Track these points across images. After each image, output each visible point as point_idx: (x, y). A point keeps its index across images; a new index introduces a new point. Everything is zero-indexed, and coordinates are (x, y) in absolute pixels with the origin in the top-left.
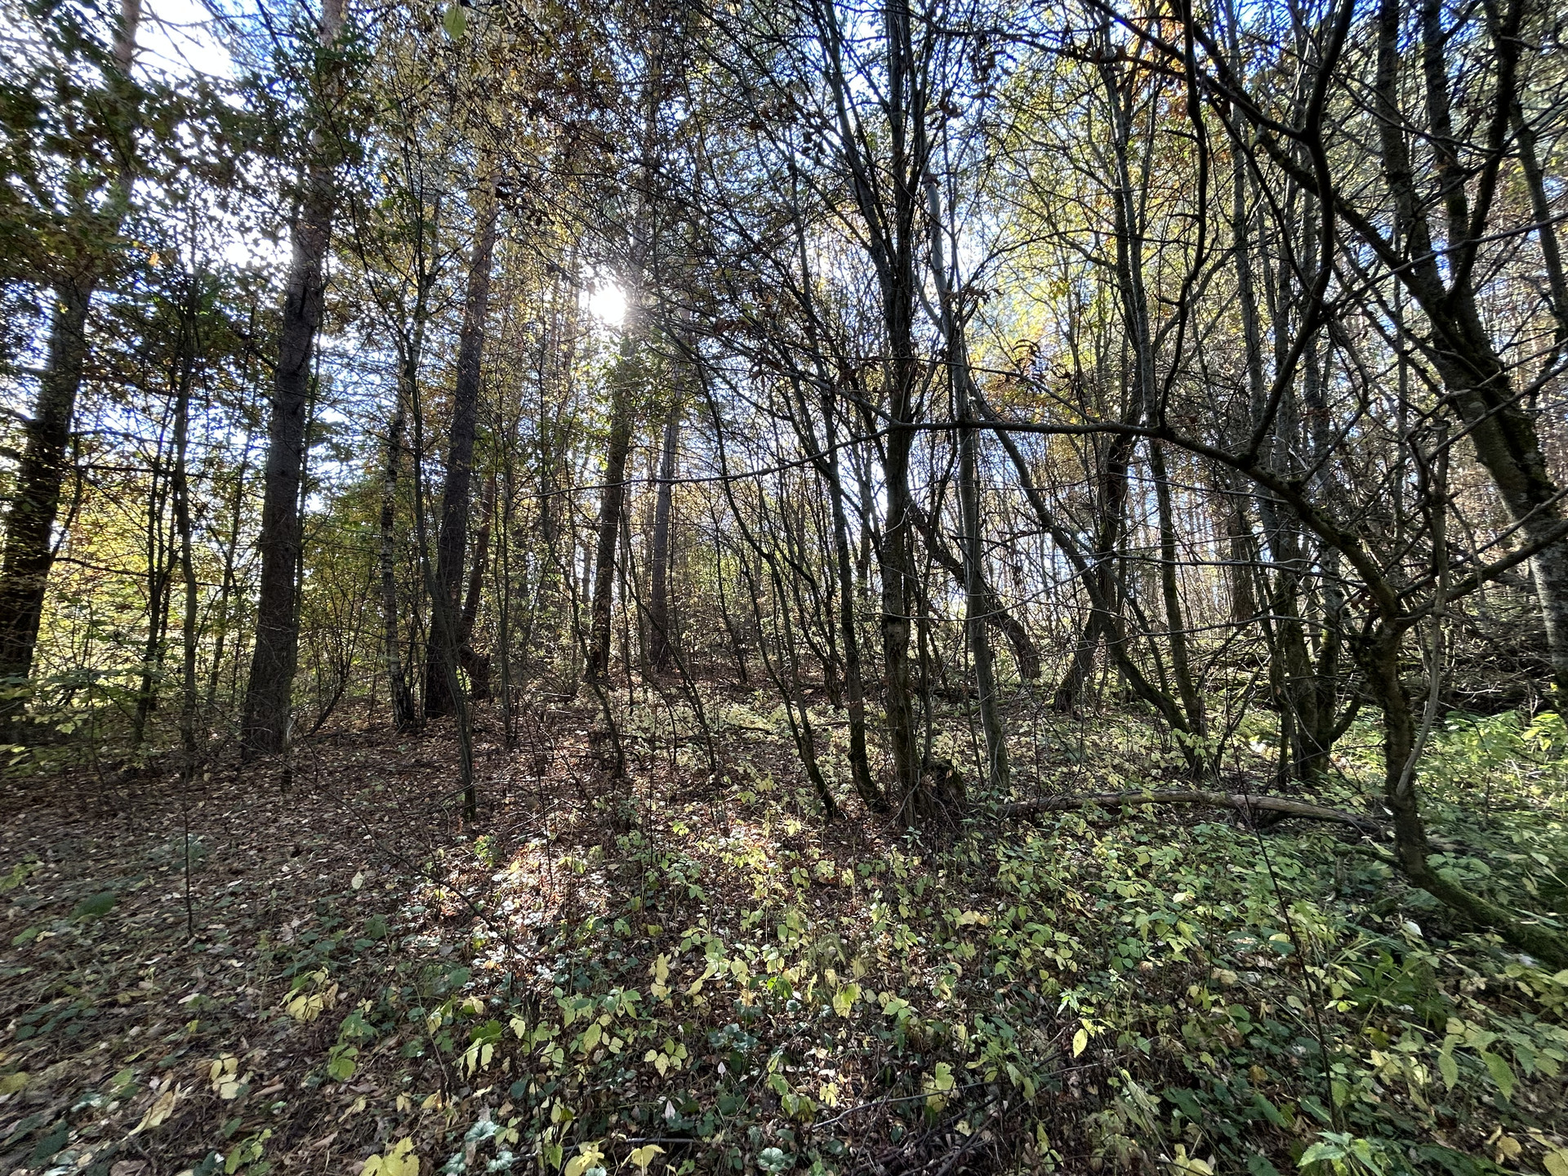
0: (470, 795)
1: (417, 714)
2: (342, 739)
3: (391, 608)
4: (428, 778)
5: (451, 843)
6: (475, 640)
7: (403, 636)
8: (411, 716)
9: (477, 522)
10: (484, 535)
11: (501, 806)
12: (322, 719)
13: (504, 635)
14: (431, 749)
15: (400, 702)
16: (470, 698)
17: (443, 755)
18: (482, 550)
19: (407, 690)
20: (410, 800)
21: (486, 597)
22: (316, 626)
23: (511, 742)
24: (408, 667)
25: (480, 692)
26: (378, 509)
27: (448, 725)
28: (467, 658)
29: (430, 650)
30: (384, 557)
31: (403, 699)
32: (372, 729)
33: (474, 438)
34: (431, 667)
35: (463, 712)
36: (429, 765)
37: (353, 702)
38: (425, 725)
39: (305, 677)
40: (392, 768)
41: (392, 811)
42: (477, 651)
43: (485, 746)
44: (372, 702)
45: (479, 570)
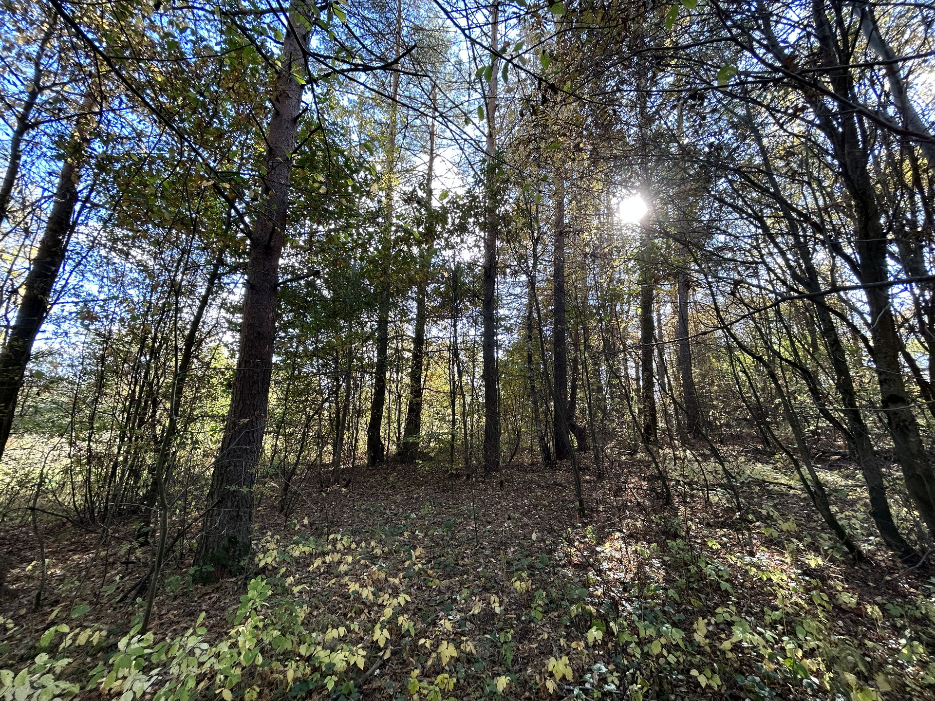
0: (581, 502)
1: (552, 458)
2: (520, 467)
3: (535, 403)
4: (561, 492)
5: (574, 527)
6: (577, 418)
7: (542, 416)
8: (549, 459)
9: (572, 355)
10: (575, 360)
11: (598, 512)
12: (512, 458)
13: (592, 415)
14: (561, 476)
15: (544, 451)
16: (577, 450)
17: (567, 480)
18: (575, 369)
19: (546, 445)
20: (553, 502)
21: (580, 394)
22: (506, 411)
23: (600, 477)
24: (546, 433)
25: (583, 448)
26: (525, 354)
27: (567, 464)
28: (574, 428)
29: (555, 425)
30: (530, 378)
31: (545, 449)
32: (532, 464)
33: (565, 311)
34: (556, 434)
35: (573, 457)
36: (560, 485)
37: (523, 450)
38: (556, 464)
39: (504, 437)
40: (543, 484)
41: (545, 506)
42: (579, 424)
43: (588, 477)
44: (531, 450)
45: (574, 380)
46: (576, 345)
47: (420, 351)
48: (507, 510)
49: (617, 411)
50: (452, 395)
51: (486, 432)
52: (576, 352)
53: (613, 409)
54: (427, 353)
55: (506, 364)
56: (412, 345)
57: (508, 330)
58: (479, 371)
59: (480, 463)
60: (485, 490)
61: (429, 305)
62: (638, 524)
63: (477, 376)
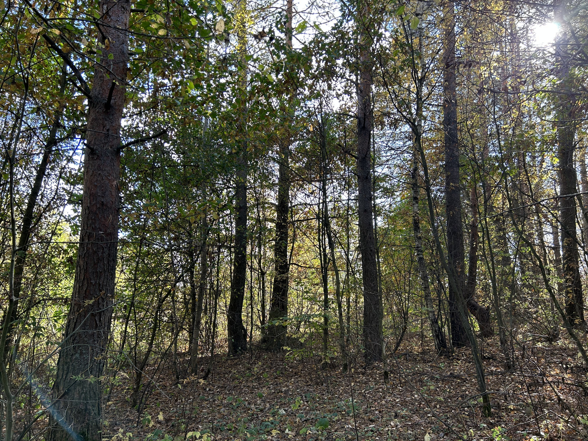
0: (485, 398)
1: (448, 345)
2: (408, 356)
3: (425, 278)
4: (459, 385)
5: (477, 427)
6: (478, 297)
7: (433, 295)
8: (445, 346)
9: (469, 219)
10: (474, 226)
11: (507, 410)
12: (398, 345)
13: (497, 292)
14: (459, 367)
15: (437, 336)
16: (479, 336)
17: (467, 372)
18: (474, 236)
19: (440, 329)
20: (449, 397)
21: (481, 267)
22: (389, 290)
23: (509, 367)
24: (439, 314)
25: (486, 333)
26: (411, 220)
27: (467, 352)
28: (474, 308)
29: (450, 304)
30: (417, 248)
31: (438, 334)
32: (424, 352)
33: (459, 166)
34: (452, 315)
35: (474, 344)
36: (458, 377)
37: (412, 336)
38: (453, 352)
39: (387, 320)
40: (437, 376)
41: (440, 402)
42: (480, 304)
43: (494, 369)
44: (422, 336)
45: (474, 250)
46: (474, 207)
47: (285, 220)
48: (393, 406)
49: (529, 286)
50: (324, 270)
51: (365, 315)
52: (474, 216)
53: (524, 285)
54: (293, 223)
55: (386, 232)
56: (276, 214)
57: (388, 192)
58: (355, 242)
59: (359, 351)
60: (366, 383)
61: (294, 166)
62: (560, 426)
63: (352, 247)
